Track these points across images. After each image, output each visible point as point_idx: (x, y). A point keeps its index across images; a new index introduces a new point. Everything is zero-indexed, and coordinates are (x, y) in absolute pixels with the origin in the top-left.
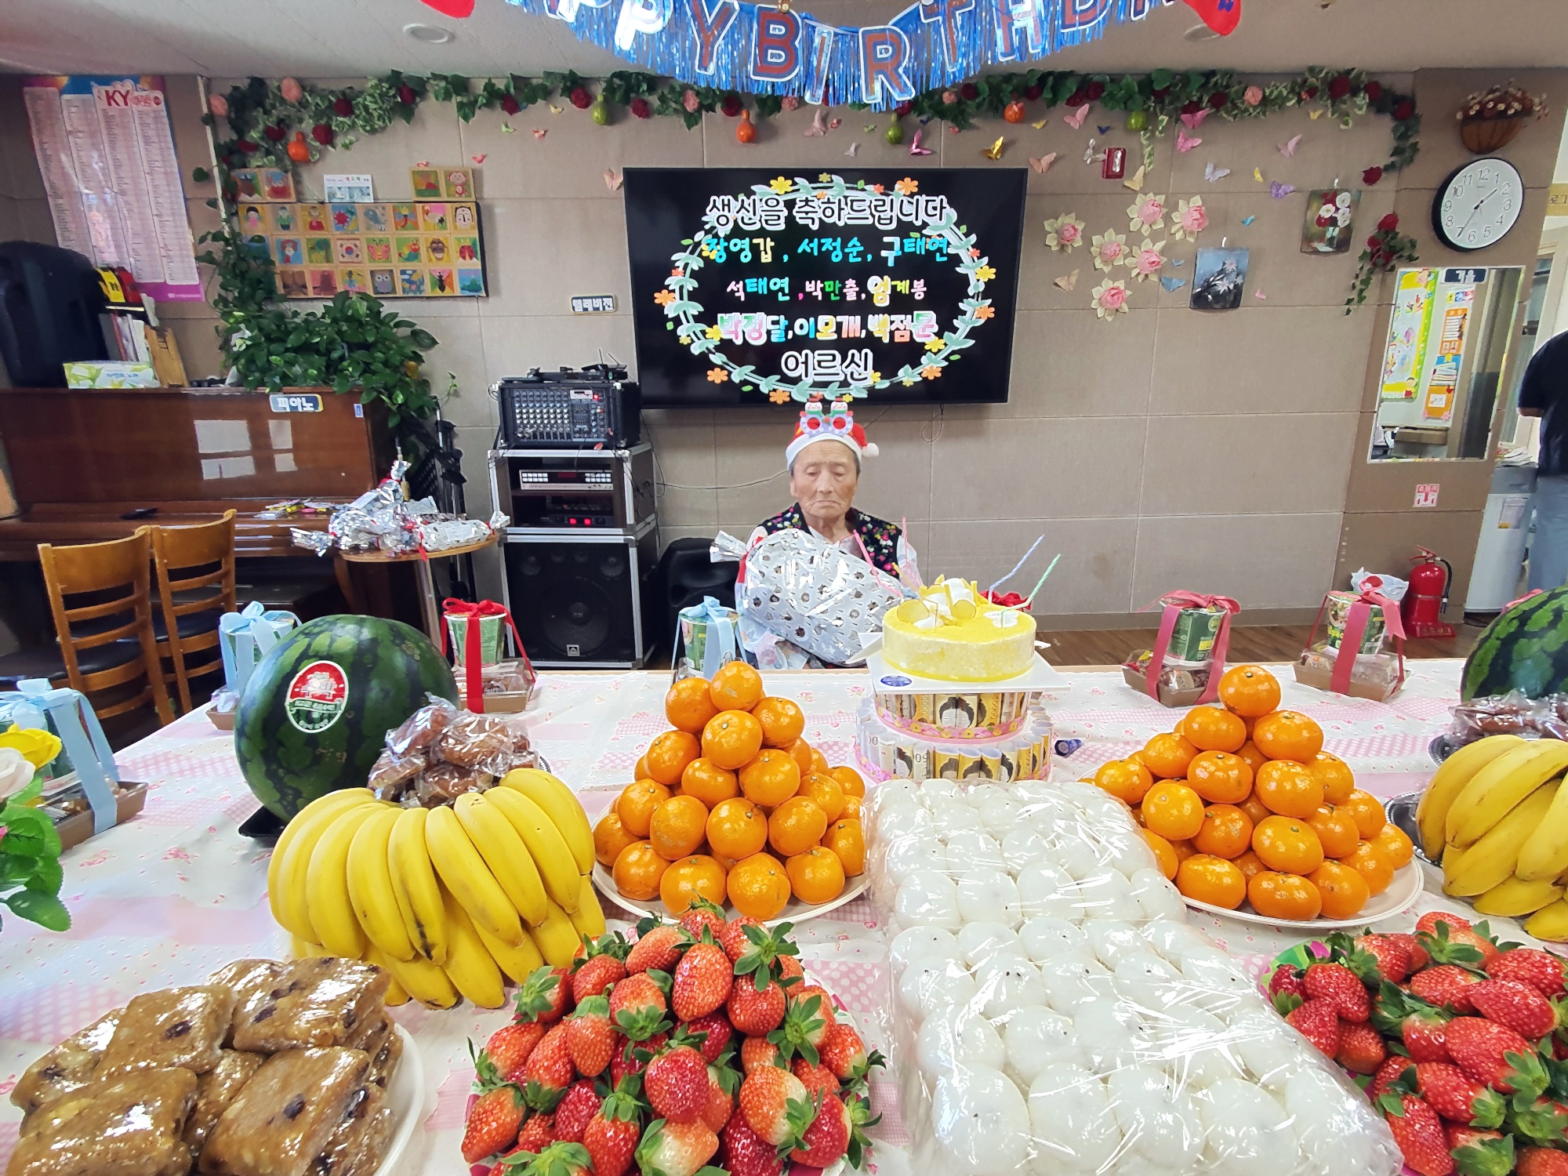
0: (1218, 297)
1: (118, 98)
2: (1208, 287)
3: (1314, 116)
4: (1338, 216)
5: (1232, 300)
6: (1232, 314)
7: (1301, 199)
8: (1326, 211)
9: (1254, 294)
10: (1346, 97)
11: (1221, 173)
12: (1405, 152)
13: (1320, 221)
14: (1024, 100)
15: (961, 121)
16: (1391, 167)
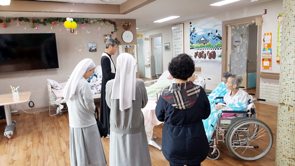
0: (92, 50)
2: (91, 49)
3: (102, 24)
5: (95, 50)
7: (103, 36)
9: (98, 50)
10: (106, 22)
11: (90, 32)
12: (116, 29)
13: (106, 39)
14: (55, 21)
15: (45, 24)
16: (115, 31)
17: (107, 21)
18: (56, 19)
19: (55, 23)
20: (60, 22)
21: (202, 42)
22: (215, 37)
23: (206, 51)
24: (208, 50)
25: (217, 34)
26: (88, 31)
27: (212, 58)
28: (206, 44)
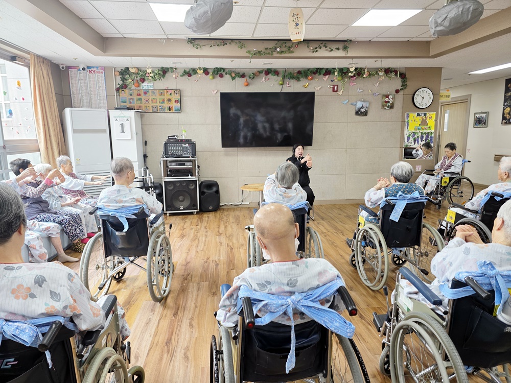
1: (92, 72)
3: (382, 78)
4: (390, 101)
7: (381, 96)
8: (387, 100)
11: (361, 91)
12: (404, 86)
13: (386, 102)
14: (313, 75)
15: (298, 79)
16: (402, 89)
17: (391, 73)
18: (315, 71)
19: (312, 79)
20: (320, 74)
26: (358, 90)
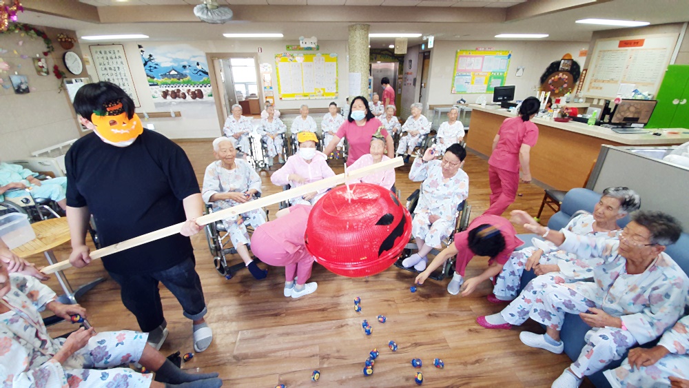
0: (23, 90)
2: (19, 87)
3: (23, 35)
4: (44, 66)
5: (27, 91)
6: (28, 94)
7: (31, 60)
8: (40, 64)
9: (32, 89)
10: (29, 31)
12: (50, 48)
13: (40, 67)
16: (49, 52)
17: (31, 30)
21: (173, 76)
22: (196, 72)
23: (183, 89)
24: (188, 88)
25: (199, 68)
27: (197, 98)
28: (181, 80)
